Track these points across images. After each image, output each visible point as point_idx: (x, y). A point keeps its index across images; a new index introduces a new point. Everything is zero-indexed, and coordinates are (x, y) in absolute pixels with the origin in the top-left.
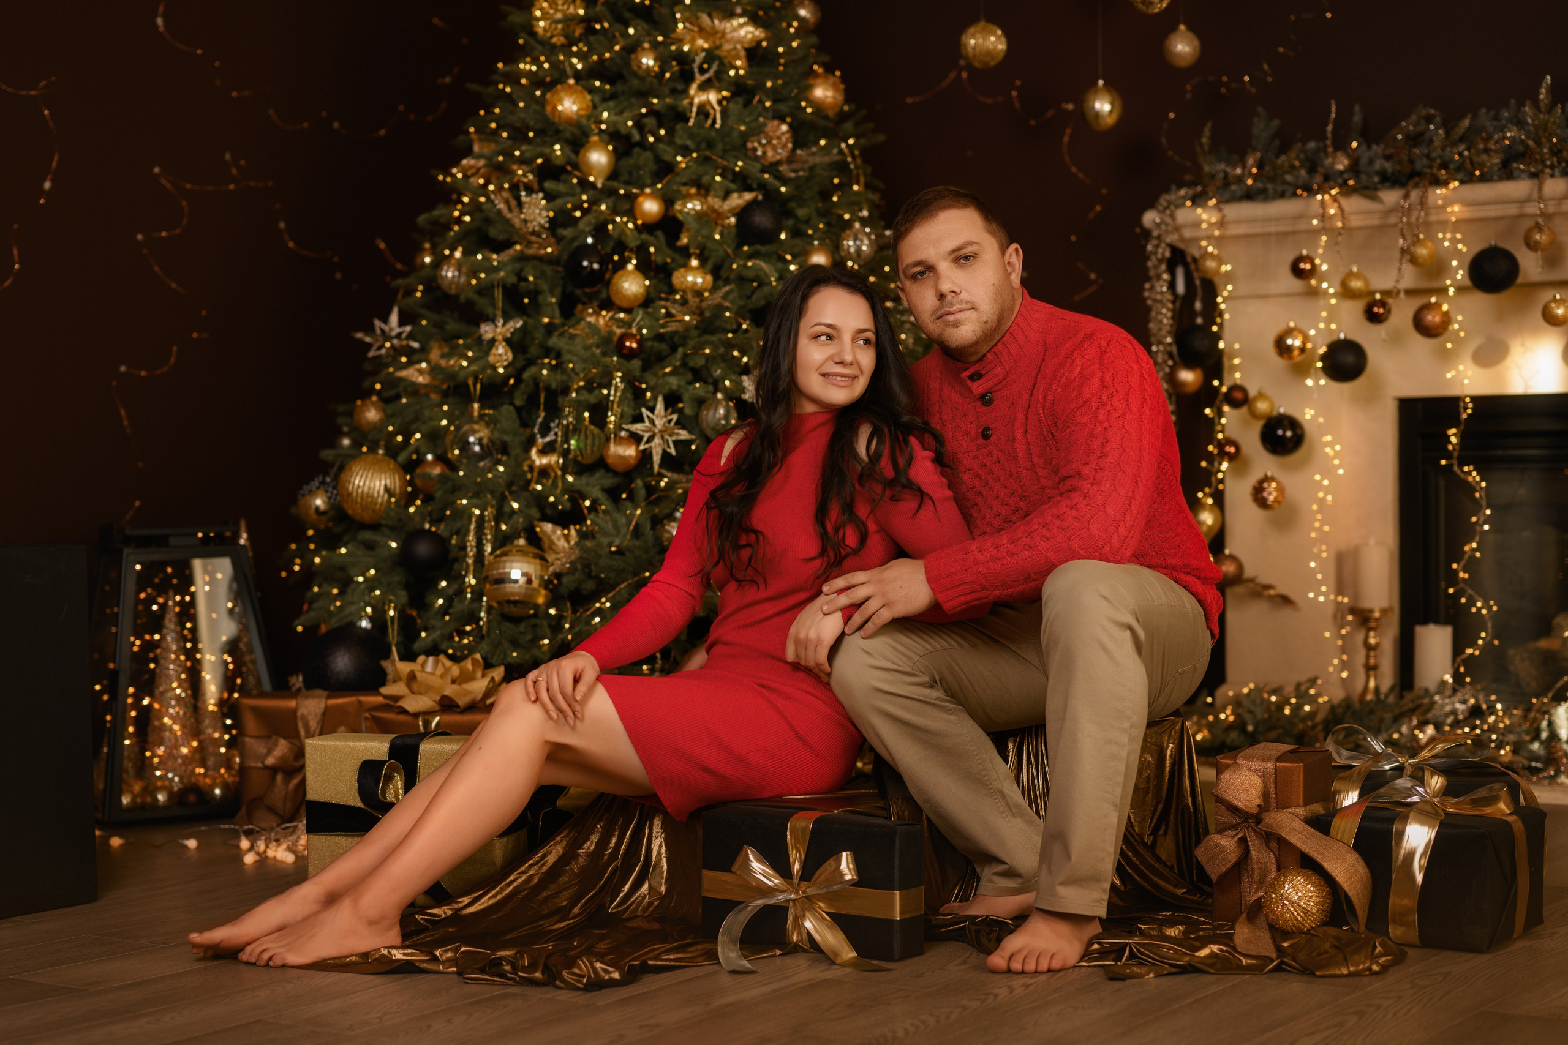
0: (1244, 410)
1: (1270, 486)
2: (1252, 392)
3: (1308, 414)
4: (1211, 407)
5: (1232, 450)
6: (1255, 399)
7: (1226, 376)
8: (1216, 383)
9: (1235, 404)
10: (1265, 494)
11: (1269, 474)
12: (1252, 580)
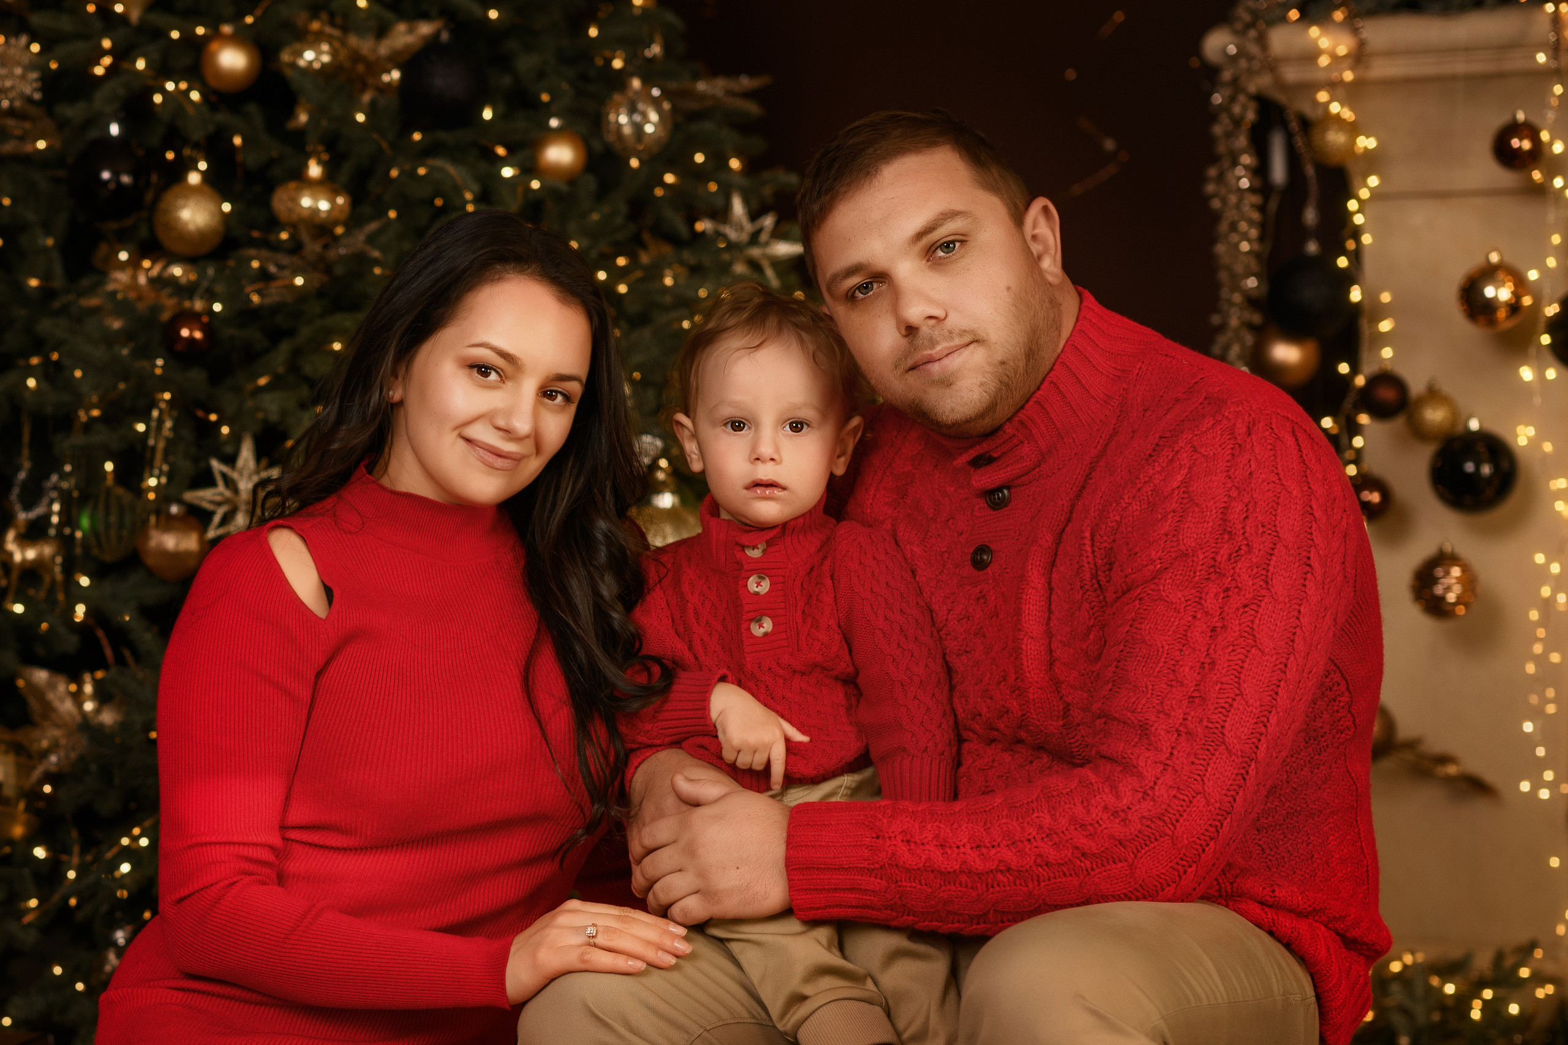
0: (1399, 422)
1: (1447, 573)
2: (1416, 386)
3: (1523, 436)
4: (1334, 415)
5: (1375, 497)
6: (1421, 401)
7: (1365, 356)
8: (1344, 368)
9: (1381, 412)
10: (1439, 590)
11: (1448, 548)
12: (1411, 745)
